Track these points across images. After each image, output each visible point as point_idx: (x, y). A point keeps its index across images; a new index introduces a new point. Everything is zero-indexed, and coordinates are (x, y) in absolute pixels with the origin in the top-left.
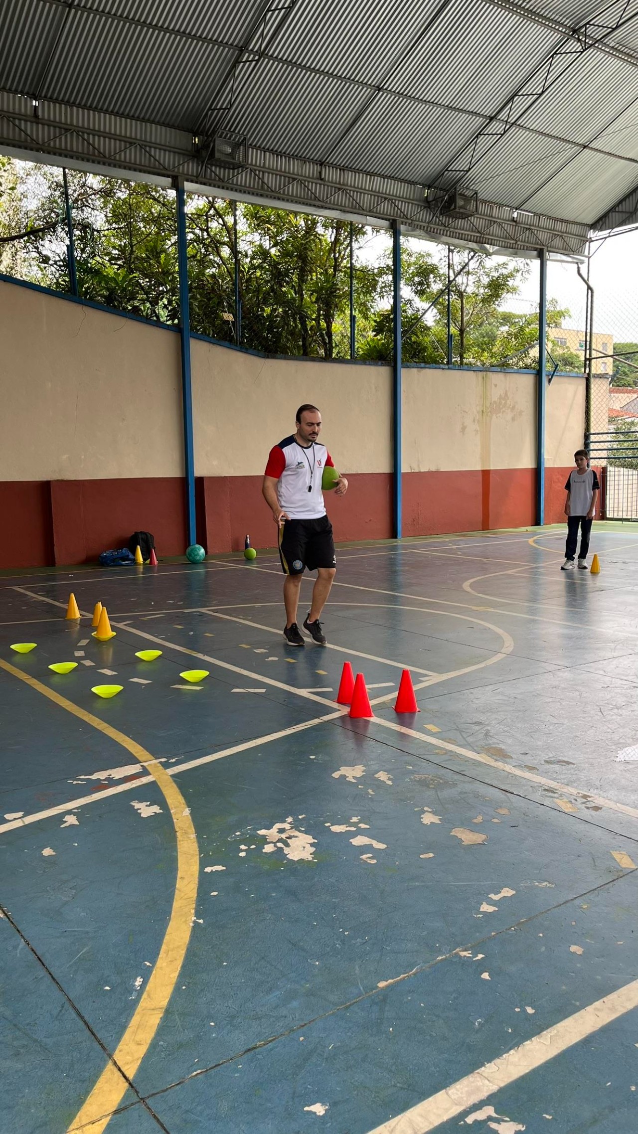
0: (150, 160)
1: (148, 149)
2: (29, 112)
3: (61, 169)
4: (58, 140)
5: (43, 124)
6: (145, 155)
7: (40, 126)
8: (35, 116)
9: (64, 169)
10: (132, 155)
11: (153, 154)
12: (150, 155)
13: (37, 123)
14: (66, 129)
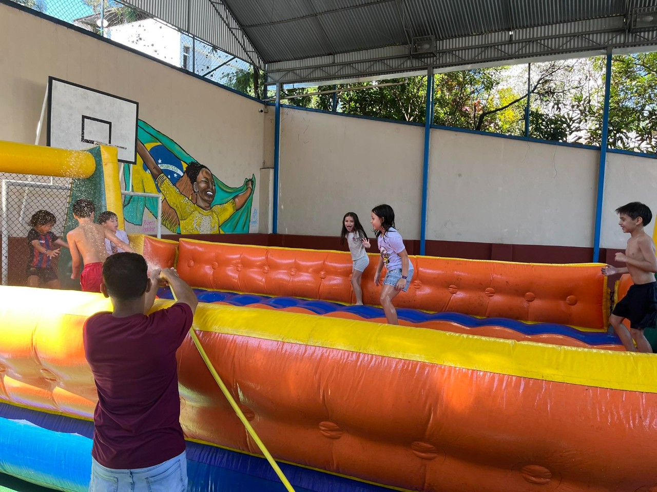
0: (589, 42)
1: (587, 36)
2: (507, 39)
3: (527, 65)
4: (524, 49)
5: (515, 43)
6: (585, 41)
7: (514, 45)
8: (511, 41)
9: (529, 64)
10: (575, 43)
11: (591, 39)
12: (589, 40)
13: (512, 44)
14: (529, 41)
